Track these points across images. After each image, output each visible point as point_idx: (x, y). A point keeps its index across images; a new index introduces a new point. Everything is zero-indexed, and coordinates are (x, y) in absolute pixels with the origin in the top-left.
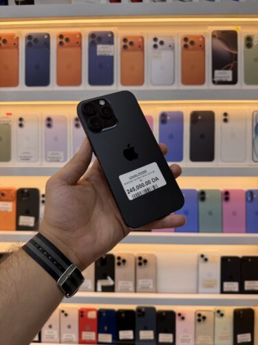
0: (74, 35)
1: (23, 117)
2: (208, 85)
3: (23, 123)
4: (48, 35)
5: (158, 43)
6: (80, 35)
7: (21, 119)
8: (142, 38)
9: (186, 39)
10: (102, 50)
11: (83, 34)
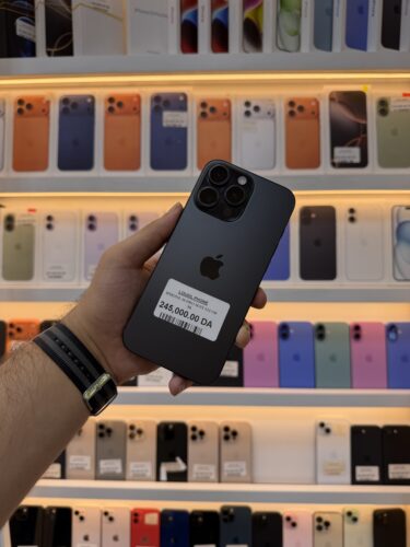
0: (130, 98)
1: (53, 215)
2: (325, 168)
3: (52, 223)
4: (93, 98)
5: (251, 109)
6: (139, 98)
7: (49, 218)
8: (229, 102)
9: (292, 104)
10: (170, 118)
11: (143, 97)
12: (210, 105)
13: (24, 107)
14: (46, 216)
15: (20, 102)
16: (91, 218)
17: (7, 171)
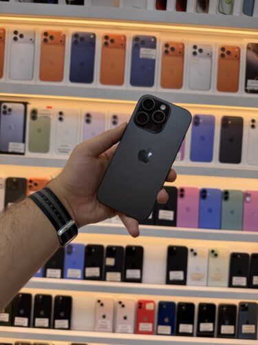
0: (119, 37)
1: (63, 111)
2: (241, 93)
3: (63, 117)
4: (94, 35)
5: (197, 51)
6: (125, 37)
7: (61, 113)
8: (183, 45)
9: (223, 49)
10: (145, 53)
11: (127, 37)
12: (171, 46)
13: (48, 38)
14: (59, 111)
15: (46, 34)
16: (88, 115)
17: (36, 80)
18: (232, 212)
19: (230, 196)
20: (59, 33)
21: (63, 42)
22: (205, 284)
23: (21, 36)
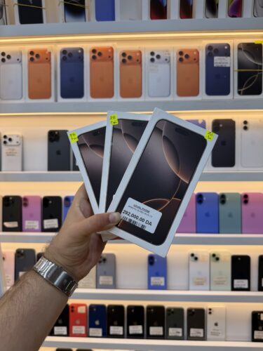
0: (106, 49)
4: (82, 50)
5: (183, 57)
6: (112, 49)
13: (34, 57)
15: (32, 53)
17: (25, 98)
18: (230, 215)
19: (227, 199)
20: (44, 51)
21: (48, 60)
22: (208, 288)
23: (9, 57)
